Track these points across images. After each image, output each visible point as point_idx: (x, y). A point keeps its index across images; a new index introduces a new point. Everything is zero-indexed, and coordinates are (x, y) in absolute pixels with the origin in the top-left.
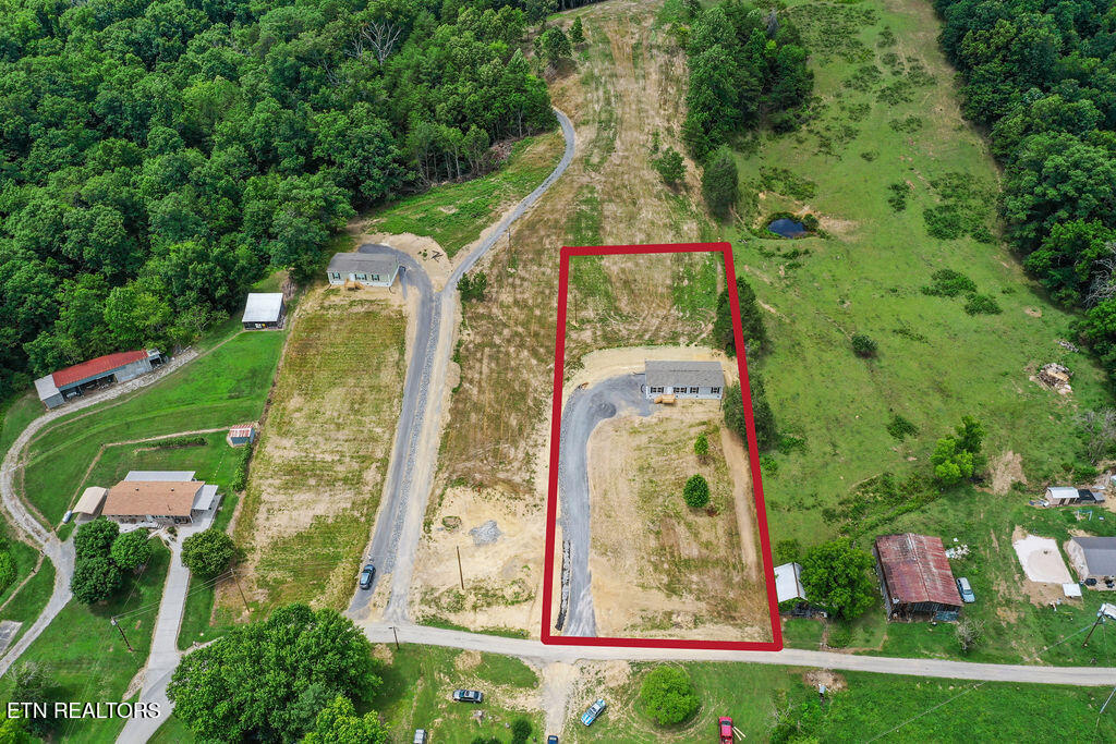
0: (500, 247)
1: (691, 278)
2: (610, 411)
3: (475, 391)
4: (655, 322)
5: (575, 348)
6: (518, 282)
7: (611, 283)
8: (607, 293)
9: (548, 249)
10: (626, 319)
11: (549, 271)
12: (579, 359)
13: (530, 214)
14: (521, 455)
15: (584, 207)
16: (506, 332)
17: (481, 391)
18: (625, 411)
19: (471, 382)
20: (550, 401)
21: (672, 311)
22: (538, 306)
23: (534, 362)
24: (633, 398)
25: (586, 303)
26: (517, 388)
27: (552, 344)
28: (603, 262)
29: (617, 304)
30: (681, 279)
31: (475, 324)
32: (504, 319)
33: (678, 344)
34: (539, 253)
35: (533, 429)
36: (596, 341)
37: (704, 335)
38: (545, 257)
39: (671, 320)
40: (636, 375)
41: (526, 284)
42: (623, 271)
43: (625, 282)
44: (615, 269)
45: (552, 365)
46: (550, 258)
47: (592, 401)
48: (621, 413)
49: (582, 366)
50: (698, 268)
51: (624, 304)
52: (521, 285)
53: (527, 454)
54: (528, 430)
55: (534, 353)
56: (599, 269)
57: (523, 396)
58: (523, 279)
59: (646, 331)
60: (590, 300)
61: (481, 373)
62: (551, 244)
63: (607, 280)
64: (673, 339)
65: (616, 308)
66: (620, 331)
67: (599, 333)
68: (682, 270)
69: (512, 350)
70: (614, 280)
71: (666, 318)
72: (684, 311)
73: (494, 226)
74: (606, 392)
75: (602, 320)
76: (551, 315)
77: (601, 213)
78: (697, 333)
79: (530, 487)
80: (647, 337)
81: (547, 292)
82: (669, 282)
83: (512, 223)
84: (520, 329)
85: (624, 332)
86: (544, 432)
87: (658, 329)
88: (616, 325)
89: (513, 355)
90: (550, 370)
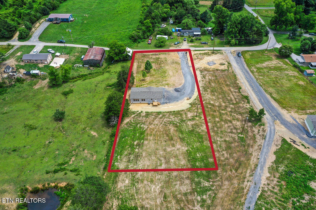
0: (256, 147)
1: (132, 146)
2: (177, 90)
3: (232, 90)
4: (156, 122)
5: (195, 109)
6: (234, 131)
7: (180, 138)
8: (182, 134)
9: (223, 150)
10: (171, 123)
11: (218, 139)
12: (192, 106)
13: (248, 175)
14: (207, 77)
15: (207, 184)
16: (230, 110)
17: (230, 90)
18: (171, 89)
19: (235, 92)
20: (201, 92)
21: (146, 127)
22: (218, 122)
23: (212, 102)
24: (168, 93)
25: (193, 127)
26: (215, 93)
27: (206, 109)
28: (186, 148)
29: (176, 129)
30: (138, 145)
31: (246, 110)
32: (233, 114)
33: (146, 112)
34: (228, 148)
35: (205, 84)
36: (185, 113)
37: (133, 116)
38: (224, 145)
39: (148, 122)
40: (166, 103)
41: (229, 130)
42: (173, 145)
43: (172, 139)
44: (178, 146)
45: (204, 102)
46: (220, 146)
47: (184, 93)
48: (172, 89)
49: (190, 104)
50: (126, 153)
51: (172, 129)
52: (231, 129)
53: (205, 78)
54: (207, 83)
55: (213, 105)
56: (188, 144)
57: (212, 91)
58: (232, 132)
59: (161, 118)
60: (191, 129)
61: (233, 95)
62: (223, 154)
63: (182, 139)
64: (148, 114)
65: (177, 127)
66: (174, 118)
67: (184, 116)
68: (137, 150)
69: (223, 104)
70: (179, 140)
71: (150, 124)
72: (140, 128)
73: (269, 163)
74: (179, 96)
75: (182, 121)
76: (210, 119)
77: (192, 180)
78: (136, 117)
79: (201, 71)
80: (161, 116)
81: (215, 129)
82: (146, 142)
83: (257, 165)
84: (223, 112)
85: (171, 117)
86: (201, 84)
87: (155, 119)
88: (177, 120)
89: (222, 103)
90: (204, 101)
